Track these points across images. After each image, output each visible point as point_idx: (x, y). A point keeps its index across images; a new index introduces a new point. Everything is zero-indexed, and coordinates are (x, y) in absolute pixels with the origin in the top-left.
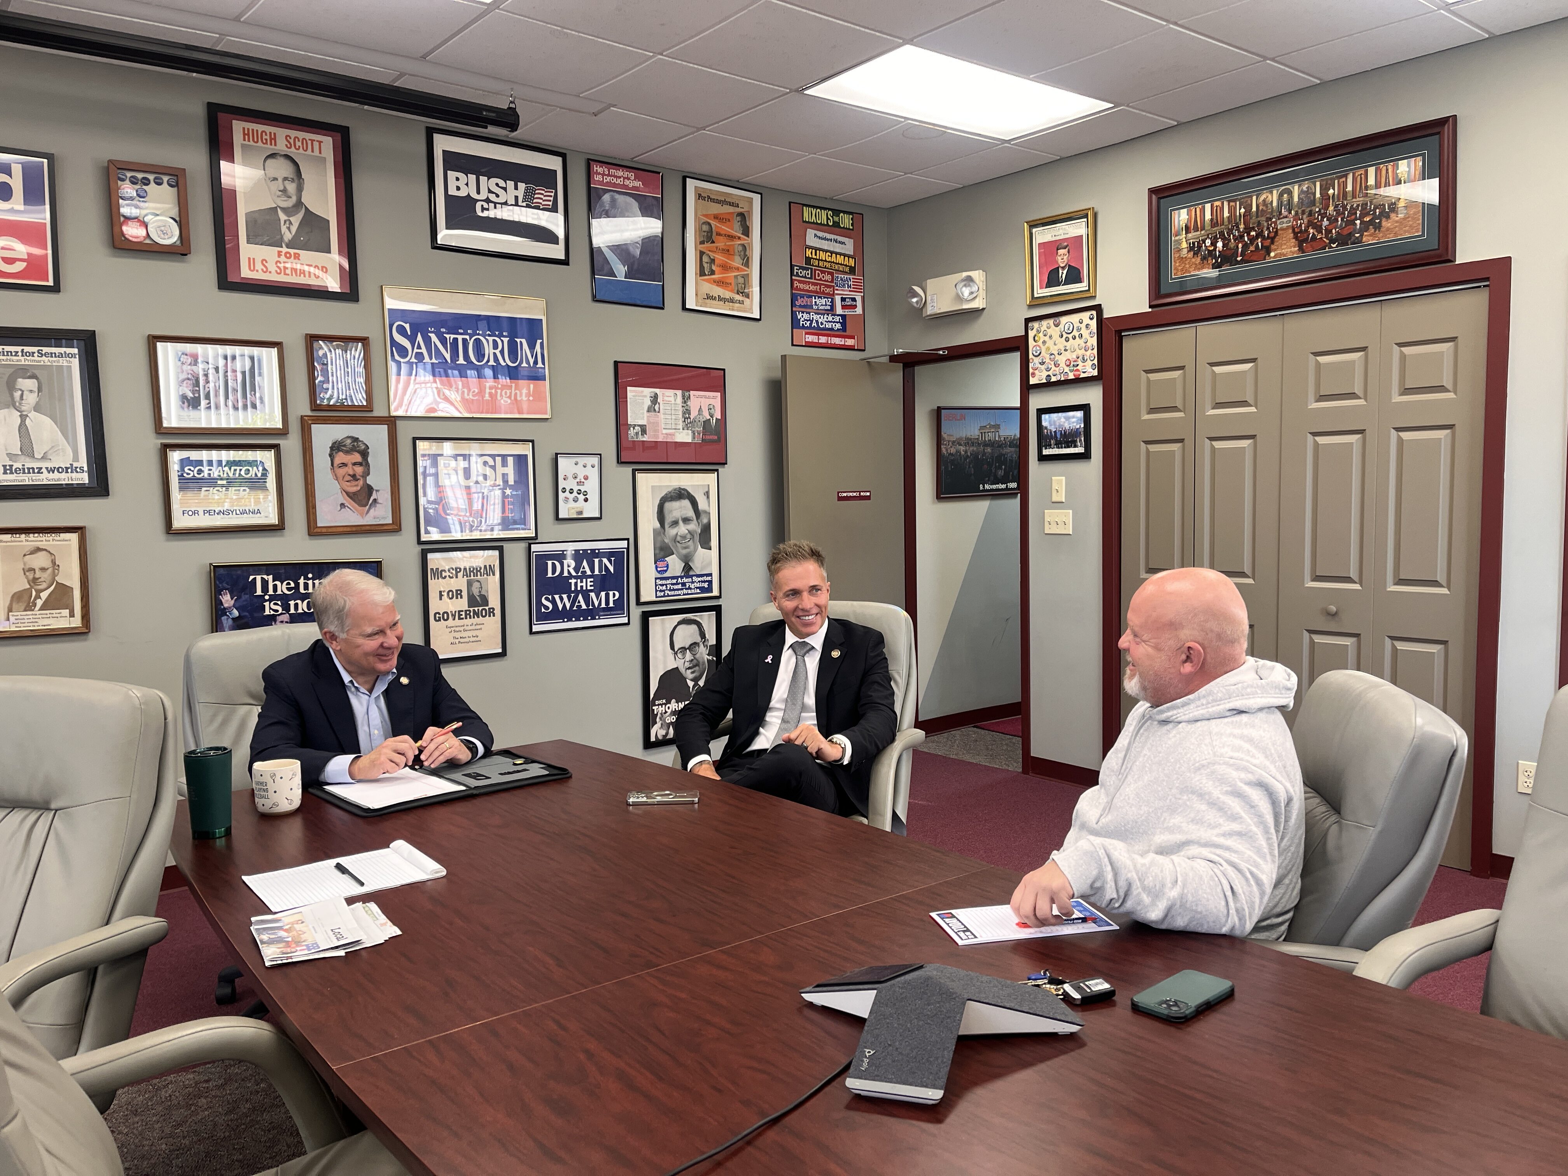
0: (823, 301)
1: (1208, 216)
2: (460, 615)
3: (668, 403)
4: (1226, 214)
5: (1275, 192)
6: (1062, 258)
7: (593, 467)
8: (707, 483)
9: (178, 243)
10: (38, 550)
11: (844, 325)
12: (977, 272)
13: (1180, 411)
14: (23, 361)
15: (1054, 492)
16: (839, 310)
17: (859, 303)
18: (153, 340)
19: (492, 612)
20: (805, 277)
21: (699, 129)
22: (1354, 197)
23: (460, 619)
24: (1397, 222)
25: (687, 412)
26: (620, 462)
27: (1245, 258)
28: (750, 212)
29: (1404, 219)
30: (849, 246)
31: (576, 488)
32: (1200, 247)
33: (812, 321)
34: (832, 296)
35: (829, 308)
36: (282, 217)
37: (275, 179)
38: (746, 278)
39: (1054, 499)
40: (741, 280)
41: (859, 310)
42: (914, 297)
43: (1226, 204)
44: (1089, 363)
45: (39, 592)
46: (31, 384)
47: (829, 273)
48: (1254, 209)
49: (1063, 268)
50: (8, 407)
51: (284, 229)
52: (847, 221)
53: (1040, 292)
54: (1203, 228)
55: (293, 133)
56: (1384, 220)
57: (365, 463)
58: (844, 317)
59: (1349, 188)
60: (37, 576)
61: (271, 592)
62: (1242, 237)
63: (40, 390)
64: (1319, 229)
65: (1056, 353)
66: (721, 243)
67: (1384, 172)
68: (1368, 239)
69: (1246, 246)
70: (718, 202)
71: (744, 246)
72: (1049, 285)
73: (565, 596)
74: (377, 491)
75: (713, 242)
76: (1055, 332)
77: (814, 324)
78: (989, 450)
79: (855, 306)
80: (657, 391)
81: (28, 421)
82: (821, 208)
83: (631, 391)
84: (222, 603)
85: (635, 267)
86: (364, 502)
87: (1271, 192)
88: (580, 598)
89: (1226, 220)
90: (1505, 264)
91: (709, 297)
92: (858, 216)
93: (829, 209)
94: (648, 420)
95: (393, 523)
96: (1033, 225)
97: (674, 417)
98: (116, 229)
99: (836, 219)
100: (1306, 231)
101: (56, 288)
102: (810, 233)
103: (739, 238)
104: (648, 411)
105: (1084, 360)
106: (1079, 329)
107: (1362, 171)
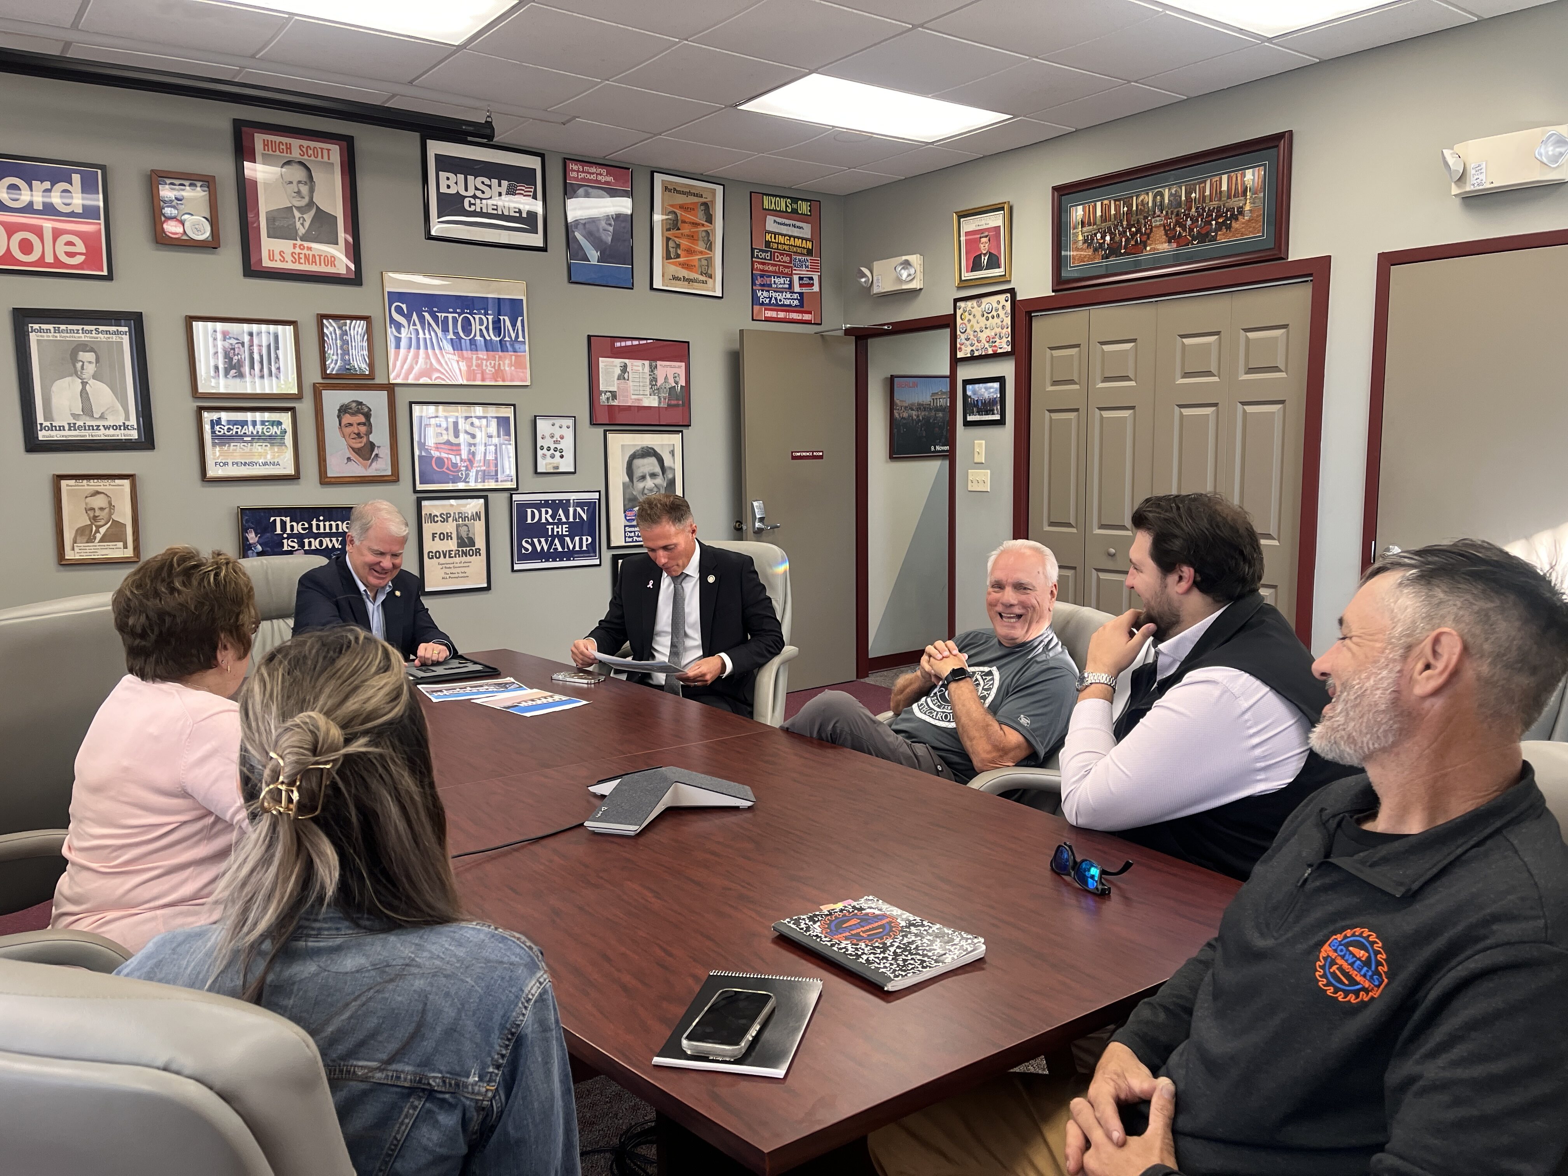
0: (782, 280)
1: (1099, 213)
2: (450, 554)
3: (637, 372)
4: (1113, 212)
5: (1150, 194)
6: (984, 246)
7: (568, 427)
8: (672, 443)
9: (210, 239)
10: (98, 493)
11: (801, 300)
12: (914, 256)
13: (1076, 383)
14: (83, 337)
15: (976, 454)
16: (797, 288)
17: (816, 282)
18: (190, 320)
19: (478, 552)
20: (765, 259)
21: (655, 135)
22: (1211, 201)
23: (450, 557)
24: (1243, 223)
25: (654, 380)
26: (593, 423)
27: (1128, 251)
28: (713, 202)
29: (1249, 221)
30: (806, 231)
31: (553, 446)
32: (1092, 239)
33: (771, 299)
34: (790, 276)
35: (787, 286)
36: (297, 214)
37: (291, 183)
38: (710, 261)
39: (976, 461)
40: (704, 262)
41: (816, 288)
42: (862, 277)
43: (1112, 202)
44: (1005, 340)
45: (98, 527)
46: (90, 356)
47: (787, 255)
48: (1134, 208)
49: (985, 255)
50: (71, 376)
51: (298, 225)
52: (805, 207)
53: (966, 276)
54: (1095, 224)
55: (305, 143)
56: (1233, 221)
57: (368, 423)
58: (801, 294)
59: (1207, 193)
60: (97, 514)
61: (289, 531)
62: (1125, 232)
63: (97, 361)
64: (1184, 227)
65: (978, 330)
66: (686, 230)
67: (1234, 179)
68: (1223, 238)
69: (1127, 240)
70: (683, 193)
71: (707, 232)
72: (973, 270)
73: (543, 540)
74: (379, 447)
75: (679, 229)
76: (977, 311)
77: (773, 301)
78: (940, 414)
79: (813, 285)
80: (627, 361)
81: (88, 387)
82: (780, 197)
83: (603, 362)
84: (248, 540)
85: (607, 252)
86: (368, 456)
87: (1148, 194)
88: (556, 541)
89: (1113, 217)
90: (1324, 263)
91: (675, 278)
92: (815, 203)
93: (788, 198)
94: (618, 387)
95: (392, 475)
96: (962, 215)
97: (641, 384)
98: (158, 227)
99: (795, 206)
100: (1174, 228)
101: (110, 277)
102: (770, 220)
103: (703, 225)
104: (618, 379)
105: (1001, 338)
106: (997, 310)
107: (1217, 178)
